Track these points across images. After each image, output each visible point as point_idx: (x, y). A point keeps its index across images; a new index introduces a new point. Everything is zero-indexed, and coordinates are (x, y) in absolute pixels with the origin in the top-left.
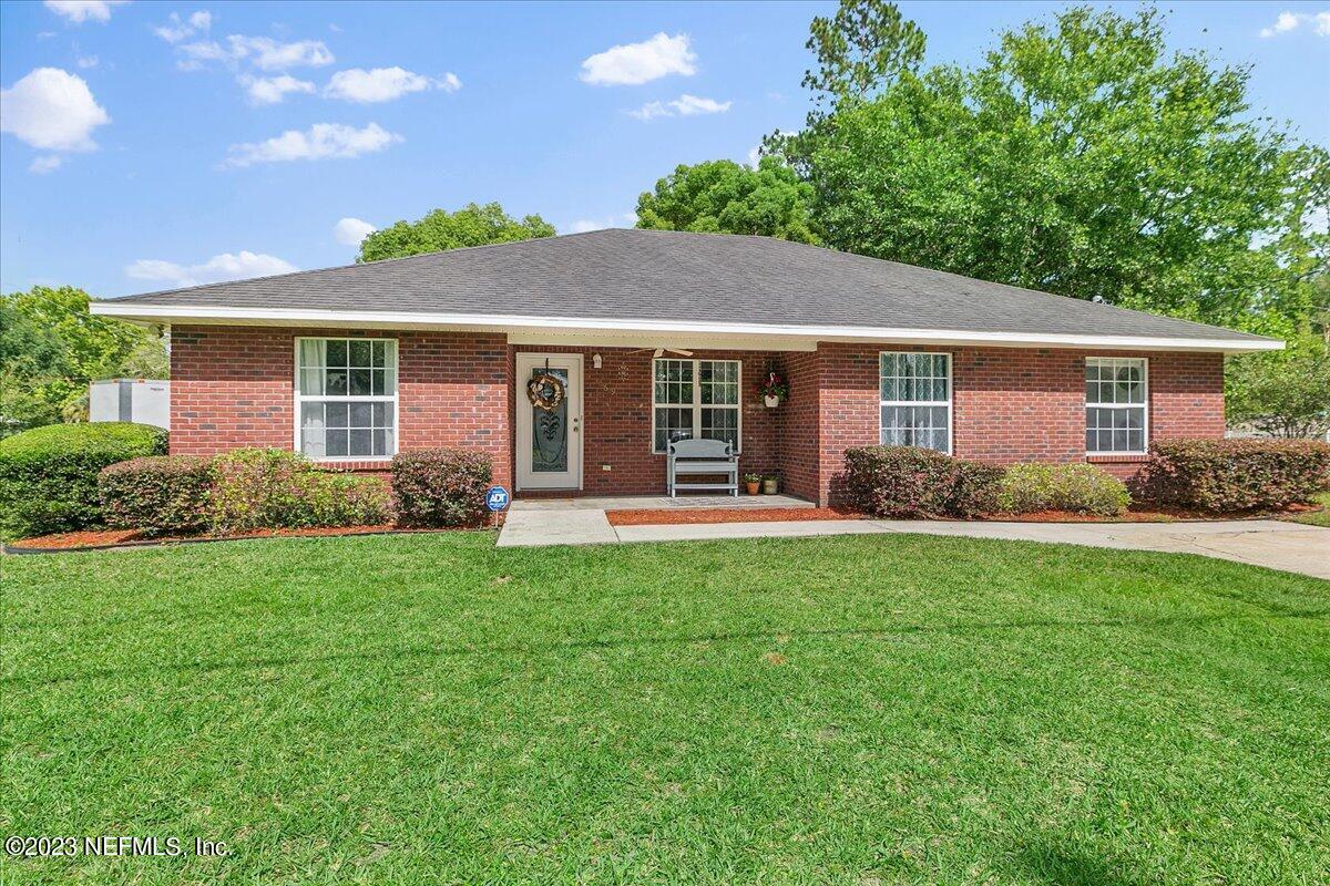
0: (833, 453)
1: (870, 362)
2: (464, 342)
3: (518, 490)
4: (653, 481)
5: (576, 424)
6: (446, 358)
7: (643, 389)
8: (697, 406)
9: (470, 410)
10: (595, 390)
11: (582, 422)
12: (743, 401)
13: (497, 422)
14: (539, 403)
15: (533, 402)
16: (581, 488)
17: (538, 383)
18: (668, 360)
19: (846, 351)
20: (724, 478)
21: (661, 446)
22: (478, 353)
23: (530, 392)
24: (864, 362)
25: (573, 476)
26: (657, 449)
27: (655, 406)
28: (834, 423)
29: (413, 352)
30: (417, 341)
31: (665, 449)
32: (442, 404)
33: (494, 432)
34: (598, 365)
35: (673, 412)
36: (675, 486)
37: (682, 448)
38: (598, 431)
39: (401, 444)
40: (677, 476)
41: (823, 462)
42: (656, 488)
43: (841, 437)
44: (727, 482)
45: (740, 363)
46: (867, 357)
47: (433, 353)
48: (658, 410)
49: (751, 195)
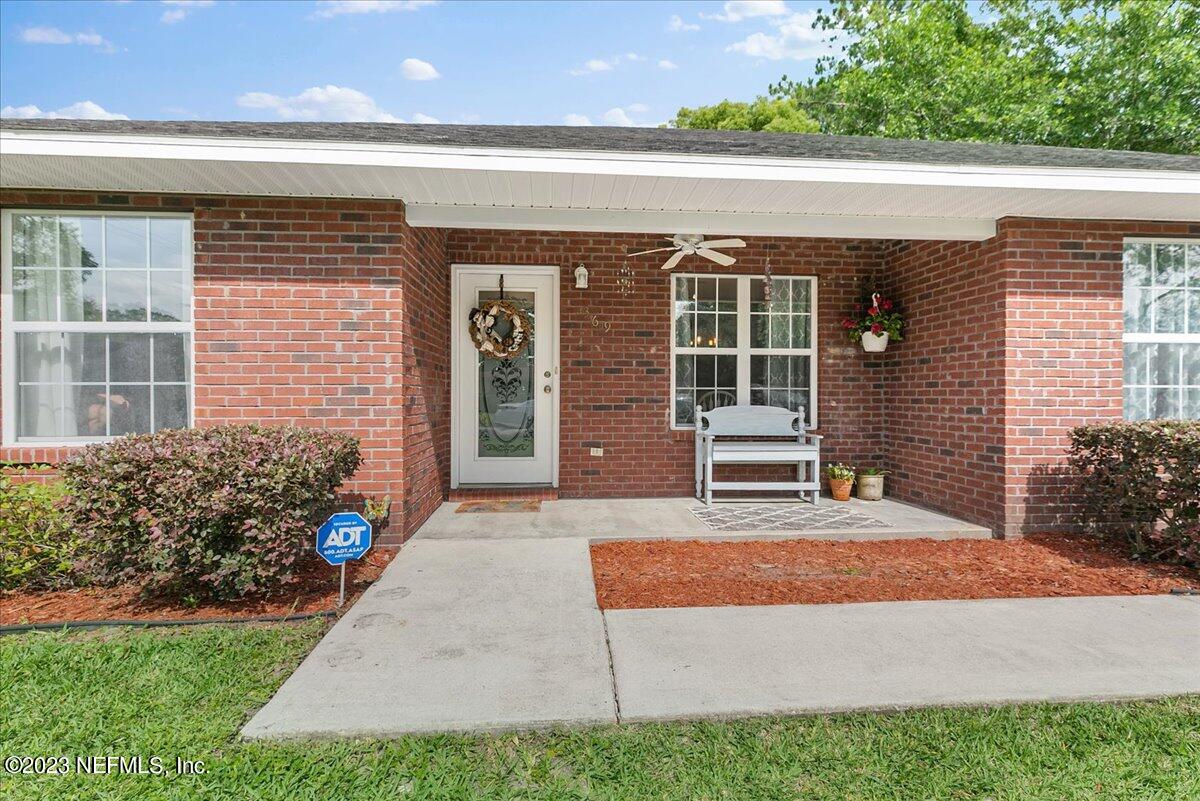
0: (1033, 432)
1: (1104, 257)
2: (320, 216)
3: (454, 485)
4: (673, 472)
5: (547, 381)
6: (285, 249)
7: (655, 322)
8: (744, 352)
9: (331, 348)
10: (576, 326)
11: (556, 378)
12: (819, 343)
13: (384, 371)
14: (488, 346)
15: (479, 344)
16: (556, 484)
17: (486, 313)
18: (697, 276)
19: (1060, 235)
20: (790, 471)
21: (685, 415)
22: (347, 239)
23: (474, 330)
24: (1093, 256)
25: (543, 463)
26: (677, 422)
27: (675, 351)
28: (1033, 374)
29: (221, 237)
30: (229, 215)
31: (691, 421)
32: (277, 337)
33: (378, 392)
34: (582, 283)
35: (704, 362)
36: (712, 485)
37: (722, 419)
38: (583, 393)
39: (200, 413)
40: (714, 465)
41: (1013, 451)
42: (676, 486)
43: (1048, 403)
44: (795, 479)
45: (814, 281)
46: (1099, 246)
47: (260, 238)
48: (680, 358)
49: (767, 127)
